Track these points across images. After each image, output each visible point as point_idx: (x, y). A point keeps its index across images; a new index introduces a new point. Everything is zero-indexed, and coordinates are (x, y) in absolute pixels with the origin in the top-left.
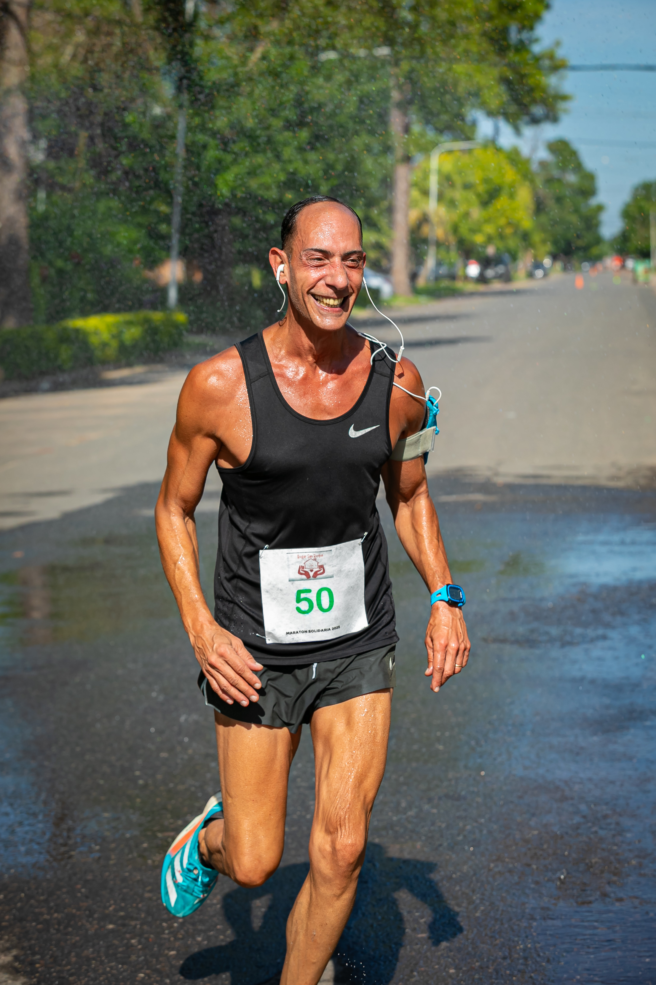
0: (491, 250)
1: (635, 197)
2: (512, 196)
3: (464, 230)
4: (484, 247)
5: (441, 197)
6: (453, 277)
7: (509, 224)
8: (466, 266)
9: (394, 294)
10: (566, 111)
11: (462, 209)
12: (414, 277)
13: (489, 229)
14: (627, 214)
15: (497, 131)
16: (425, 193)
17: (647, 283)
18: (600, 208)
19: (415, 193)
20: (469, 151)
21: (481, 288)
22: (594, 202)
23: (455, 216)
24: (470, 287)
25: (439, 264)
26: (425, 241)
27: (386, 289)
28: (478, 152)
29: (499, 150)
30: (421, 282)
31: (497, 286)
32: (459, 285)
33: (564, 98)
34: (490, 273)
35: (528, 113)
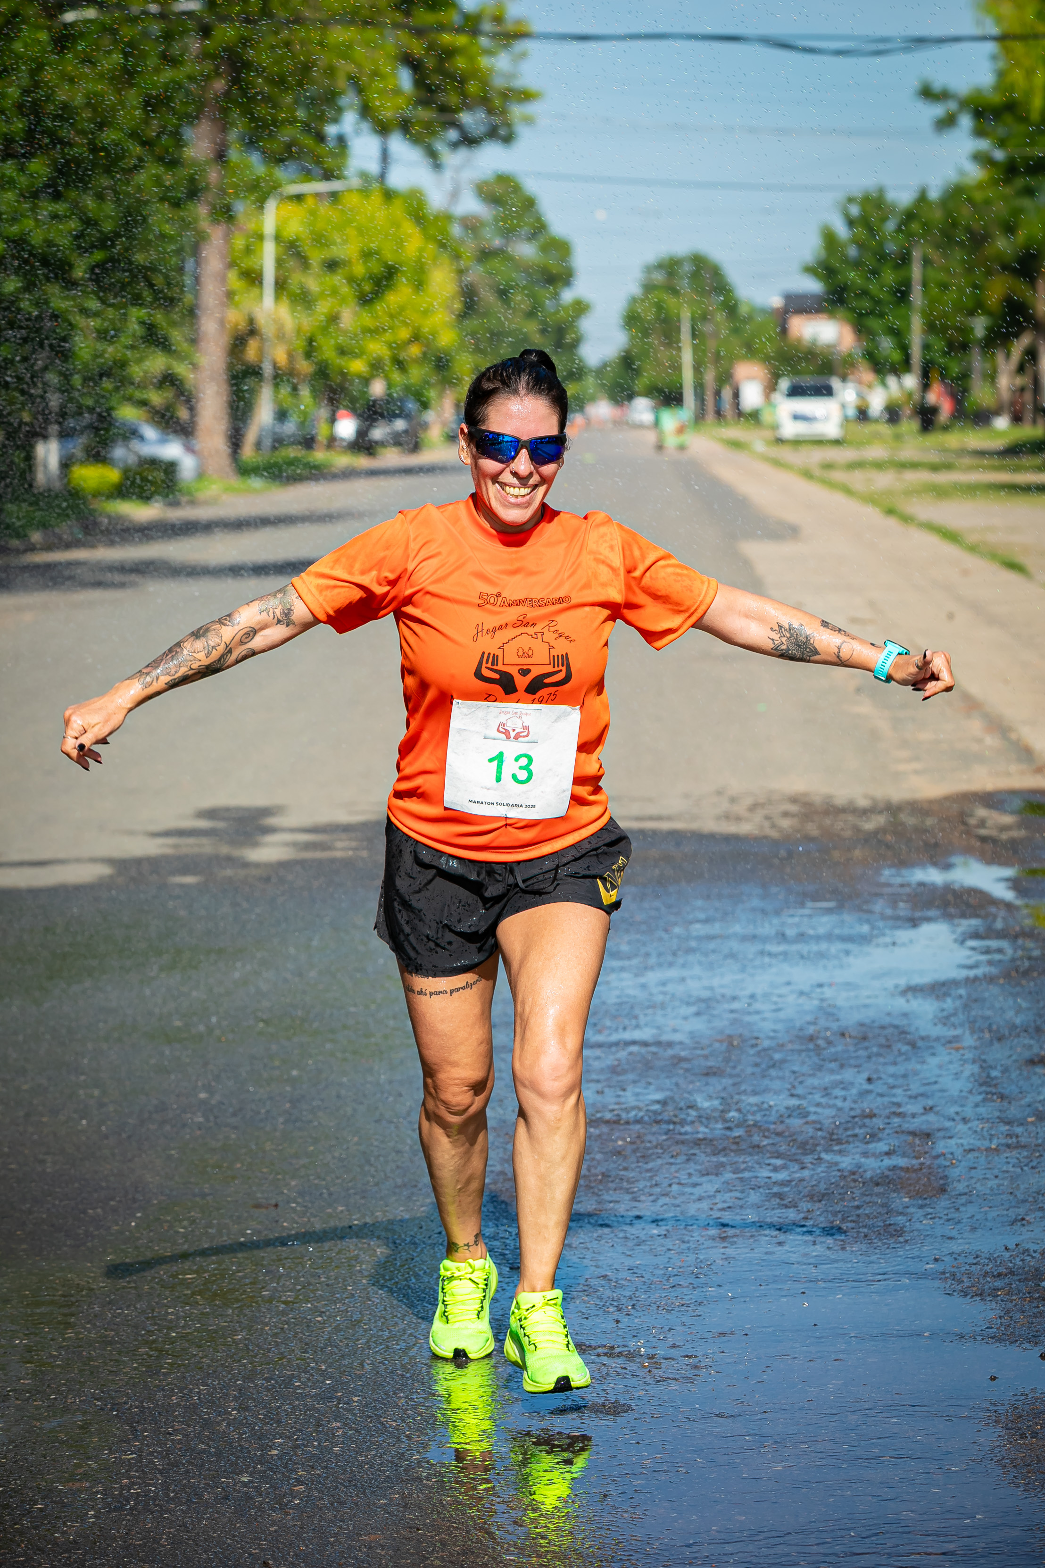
0: (378, 388)
1: (649, 287)
2: (419, 285)
3: (328, 351)
4: (366, 381)
5: (281, 286)
6: (309, 442)
7: (416, 337)
8: (333, 420)
9: (201, 475)
10: (529, 121)
11: (323, 308)
12: (235, 440)
13: (377, 348)
14: (631, 320)
15: (385, 157)
16: (253, 278)
17: (682, 448)
18: (581, 308)
19: (234, 280)
20: (334, 196)
21: (362, 462)
22: (568, 296)
23: (308, 322)
24: (343, 460)
25: (282, 415)
26: (254, 372)
27: (188, 465)
28: (353, 200)
29: (389, 195)
30: (248, 452)
31: (391, 457)
32: (319, 455)
33: (525, 96)
34: (378, 433)
35: (455, 124)
